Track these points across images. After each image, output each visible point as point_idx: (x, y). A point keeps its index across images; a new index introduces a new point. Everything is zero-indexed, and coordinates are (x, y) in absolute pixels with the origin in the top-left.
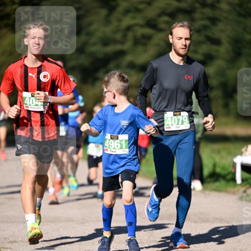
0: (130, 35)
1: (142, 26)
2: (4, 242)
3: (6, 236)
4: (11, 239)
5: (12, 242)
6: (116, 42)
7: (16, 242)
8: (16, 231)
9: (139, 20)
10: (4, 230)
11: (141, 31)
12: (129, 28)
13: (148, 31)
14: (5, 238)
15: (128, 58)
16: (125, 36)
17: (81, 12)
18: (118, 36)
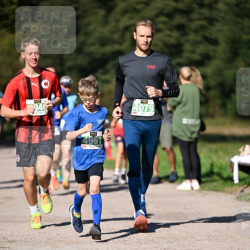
0: (128, 35)
2: (2, 241)
3: (4, 236)
4: (10, 239)
5: (11, 242)
6: (114, 42)
7: (14, 241)
8: (14, 230)
10: (2, 230)
12: (127, 28)
16: (123, 36)
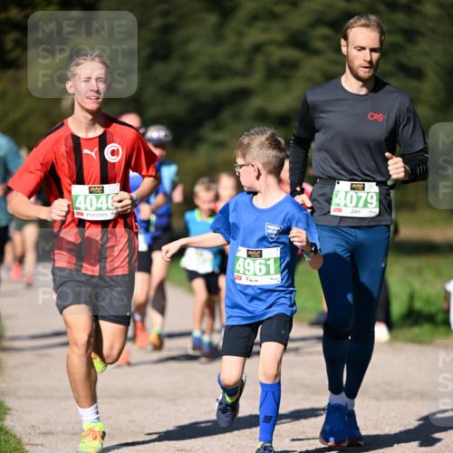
0: (260, 60)
1: (280, 45)
2: (30, 433)
3: (34, 423)
4: (43, 429)
5: (45, 434)
6: (234, 73)
7: (51, 433)
8: (51, 413)
9: (276, 34)
10: (30, 413)
11: (278, 54)
12: (257, 48)
13: (291, 53)
14: (33, 426)
15: (256, 103)
16: (250, 62)
17: (172, 19)
18: (238, 63)
